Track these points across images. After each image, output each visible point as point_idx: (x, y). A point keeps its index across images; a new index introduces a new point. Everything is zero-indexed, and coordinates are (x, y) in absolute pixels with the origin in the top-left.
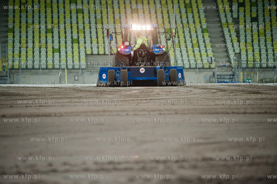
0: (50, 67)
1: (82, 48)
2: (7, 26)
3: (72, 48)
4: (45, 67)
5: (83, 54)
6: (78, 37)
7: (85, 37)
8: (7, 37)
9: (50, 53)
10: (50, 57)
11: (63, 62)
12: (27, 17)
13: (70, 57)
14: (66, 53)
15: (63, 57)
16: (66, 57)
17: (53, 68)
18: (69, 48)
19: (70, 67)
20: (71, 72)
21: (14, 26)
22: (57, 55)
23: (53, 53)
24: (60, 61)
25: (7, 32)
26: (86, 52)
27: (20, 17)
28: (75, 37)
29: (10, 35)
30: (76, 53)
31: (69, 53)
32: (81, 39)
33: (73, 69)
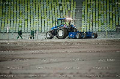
0: (100, 31)
1: (114, 22)
2: (82, 14)
3: (110, 22)
4: (97, 31)
5: (114, 25)
6: (113, 18)
7: (115, 18)
8: (82, 18)
9: (100, 25)
10: (100, 27)
11: (106, 29)
12: (90, 10)
13: (108, 27)
14: (107, 25)
15: (106, 26)
16: (107, 26)
17: (101, 32)
18: (108, 22)
19: (109, 31)
20: (109, 33)
21: (85, 14)
22: (103, 26)
23: (101, 25)
24: (104, 28)
25: (82, 16)
26: (116, 24)
27: (87, 10)
28: (111, 18)
29: (83, 18)
30: (111, 25)
31: (108, 25)
32: (114, 18)
33: (110, 31)
